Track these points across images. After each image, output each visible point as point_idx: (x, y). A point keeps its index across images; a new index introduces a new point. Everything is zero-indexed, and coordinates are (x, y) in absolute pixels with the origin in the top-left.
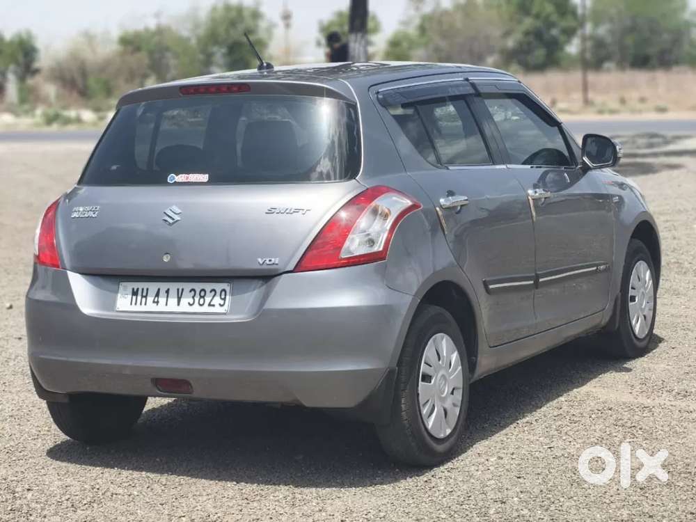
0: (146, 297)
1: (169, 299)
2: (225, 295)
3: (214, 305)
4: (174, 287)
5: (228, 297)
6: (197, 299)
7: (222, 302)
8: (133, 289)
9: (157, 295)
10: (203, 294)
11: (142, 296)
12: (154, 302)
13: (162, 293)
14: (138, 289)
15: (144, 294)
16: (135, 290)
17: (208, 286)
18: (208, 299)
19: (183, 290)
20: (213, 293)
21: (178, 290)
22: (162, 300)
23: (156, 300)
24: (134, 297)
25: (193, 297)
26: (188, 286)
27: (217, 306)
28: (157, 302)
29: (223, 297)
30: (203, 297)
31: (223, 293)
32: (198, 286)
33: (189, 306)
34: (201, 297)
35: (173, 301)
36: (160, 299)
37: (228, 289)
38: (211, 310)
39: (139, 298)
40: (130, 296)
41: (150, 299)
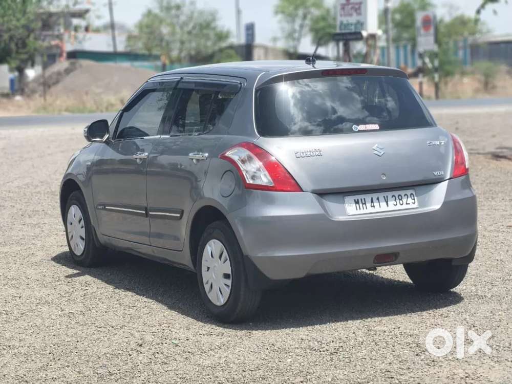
0: (365, 204)
1: (380, 203)
2: (414, 196)
3: (409, 204)
4: (381, 195)
5: (415, 198)
6: (398, 201)
7: (413, 201)
8: (355, 200)
9: (372, 201)
10: (400, 197)
11: (363, 204)
12: (371, 206)
13: (375, 199)
14: (358, 200)
15: (364, 202)
16: (356, 200)
17: (402, 193)
18: (404, 200)
19: (387, 197)
20: (406, 196)
21: (384, 197)
22: (376, 204)
24: (357, 205)
25: (395, 200)
26: (389, 194)
27: (411, 203)
28: (374, 206)
29: (413, 198)
30: (401, 199)
31: (412, 196)
32: (396, 193)
33: (394, 206)
34: (400, 200)
35: (383, 204)
37: (414, 193)
38: (408, 207)
39: (361, 205)
40: (354, 205)
41: (368, 205)
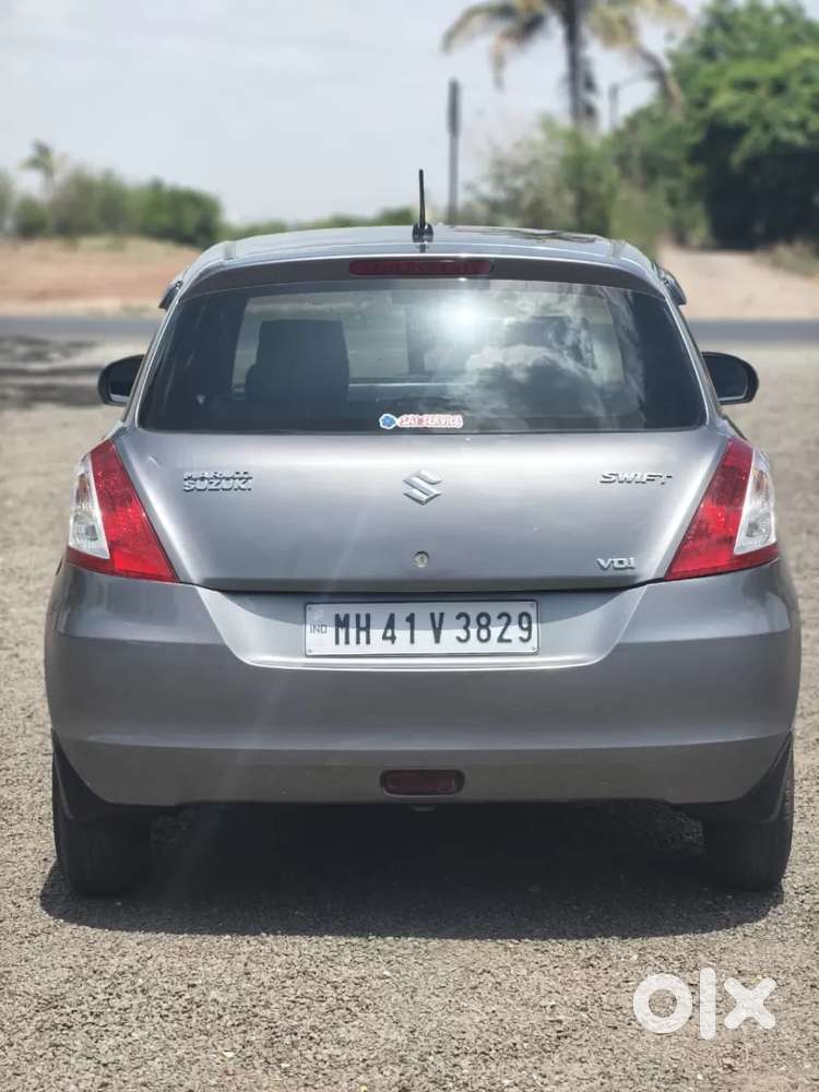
0: (367, 629)
1: (416, 632)
2: (530, 623)
3: (509, 641)
4: (422, 611)
5: (534, 626)
6: (473, 631)
7: (525, 635)
8: (337, 616)
9: (391, 625)
10: (483, 621)
11: (359, 629)
12: (384, 637)
13: (400, 619)
14: (347, 616)
15: (363, 623)
16: (342, 617)
17: (493, 609)
18: (496, 631)
19: (442, 615)
20: (505, 619)
21: (432, 615)
22: (402, 634)
23: (389, 634)
24: (342, 632)
25: (466, 628)
26: (451, 609)
27: (516, 641)
28: (393, 639)
29: (525, 626)
30: (486, 627)
31: (524, 619)
32: (473, 609)
33: (457, 642)
34: (481, 627)
35: (424, 637)
36: (397, 633)
37: (533, 613)
38: (504, 648)
39: (353, 632)
40: (331, 630)
41: (376, 634)
